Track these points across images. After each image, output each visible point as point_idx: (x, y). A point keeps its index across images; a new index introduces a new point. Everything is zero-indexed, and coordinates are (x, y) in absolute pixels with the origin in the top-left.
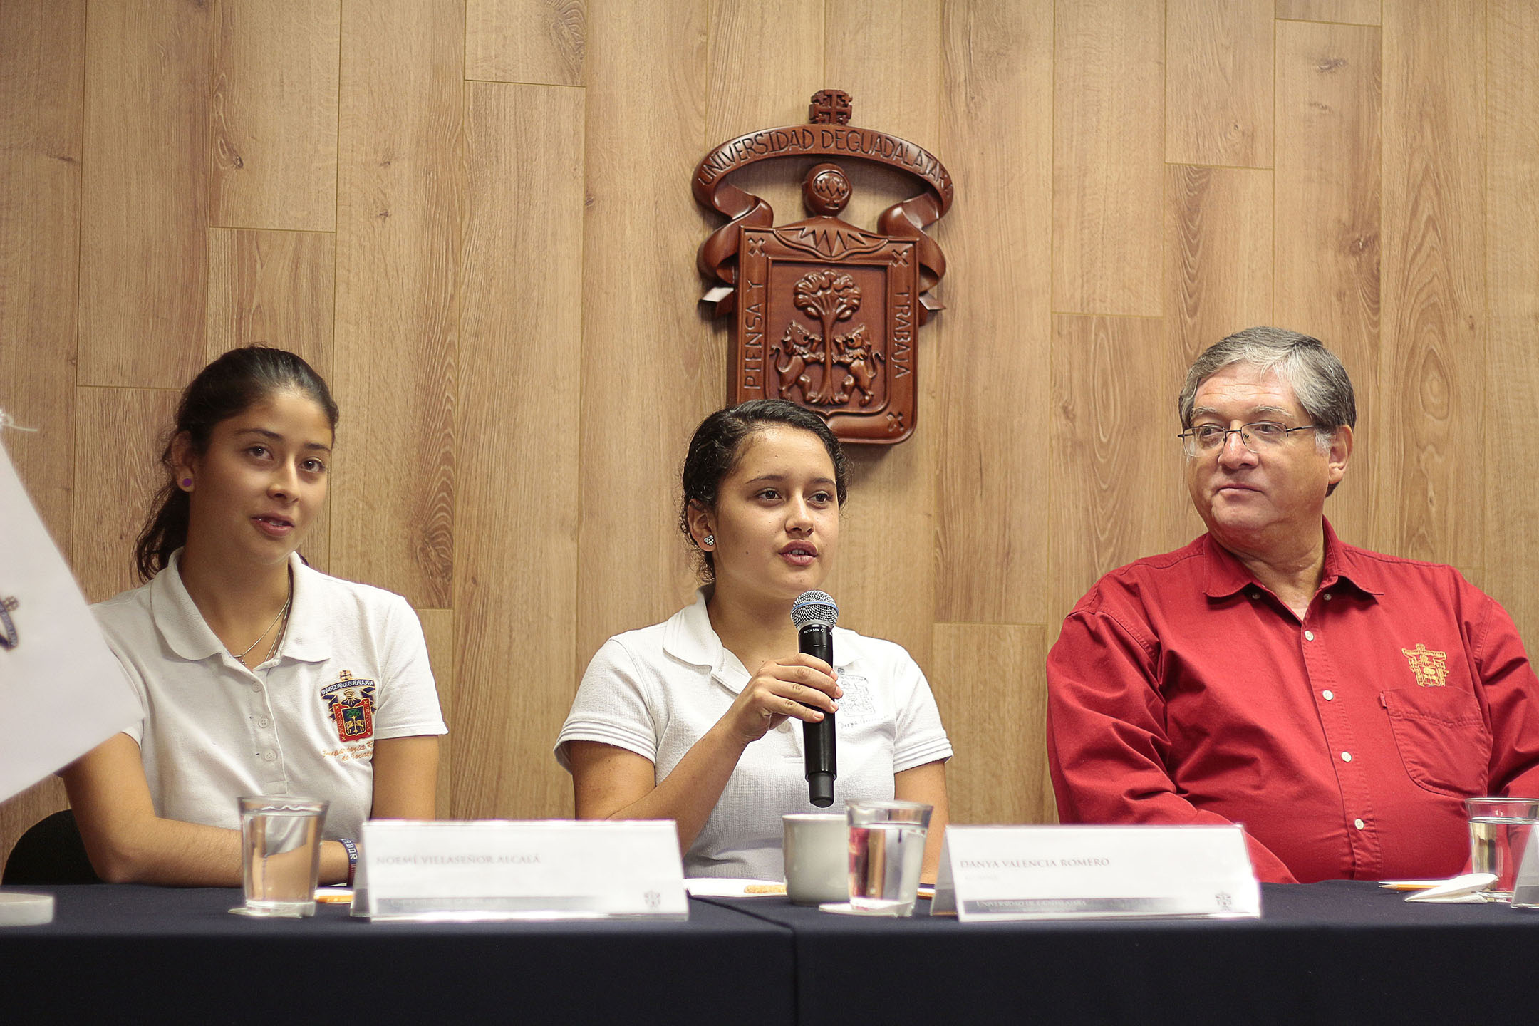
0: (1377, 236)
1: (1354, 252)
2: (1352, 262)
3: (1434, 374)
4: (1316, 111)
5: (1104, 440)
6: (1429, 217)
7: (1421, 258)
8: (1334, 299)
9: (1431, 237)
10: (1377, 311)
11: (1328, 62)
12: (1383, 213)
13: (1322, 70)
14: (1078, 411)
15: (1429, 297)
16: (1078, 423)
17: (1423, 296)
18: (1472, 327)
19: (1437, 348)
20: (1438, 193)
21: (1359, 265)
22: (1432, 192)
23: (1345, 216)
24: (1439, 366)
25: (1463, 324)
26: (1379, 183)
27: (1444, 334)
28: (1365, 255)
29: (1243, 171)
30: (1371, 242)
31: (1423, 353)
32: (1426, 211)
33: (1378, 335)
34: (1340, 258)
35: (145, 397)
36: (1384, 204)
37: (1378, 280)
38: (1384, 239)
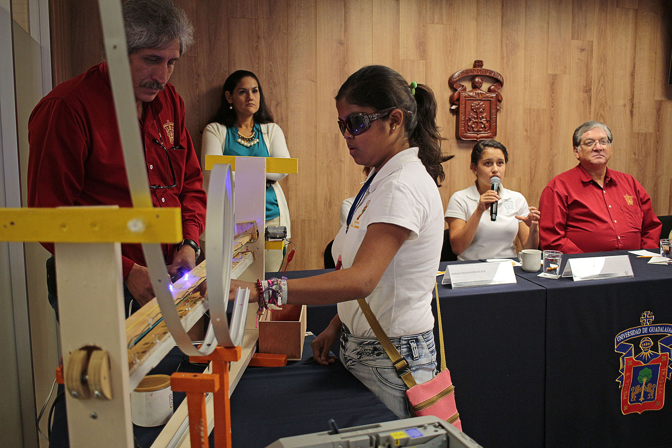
0: (591, 89)
1: (587, 92)
2: (586, 94)
3: (602, 119)
4: (579, 60)
5: (534, 136)
6: (602, 84)
7: (600, 93)
8: (582, 103)
9: (602, 88)
10: (590, 106)
11: (582, 49)
12: (592, 83)
13: (581, 51)
14: (529, 130)
15: (601, 102)
16: (528, 133)
17: (600, 101)
18: (610, 108)
19: (603, 113)
20: (604, 79)
21: (587, 95)
22: (603, 78)
23: (585, 84)
24: (603, 117)
25: (608, 108)
26: (592, 77)
27: (604, 110)
28: (589, 93)
29: (564, 75)
30: (590, 90)
31: (600, 115)
32: (601, 82)
33: (591, 111)
34: (583, 94)
35: (332, 135)
36: (593, 81)
37: (591, 98)
38: (592, 89)
